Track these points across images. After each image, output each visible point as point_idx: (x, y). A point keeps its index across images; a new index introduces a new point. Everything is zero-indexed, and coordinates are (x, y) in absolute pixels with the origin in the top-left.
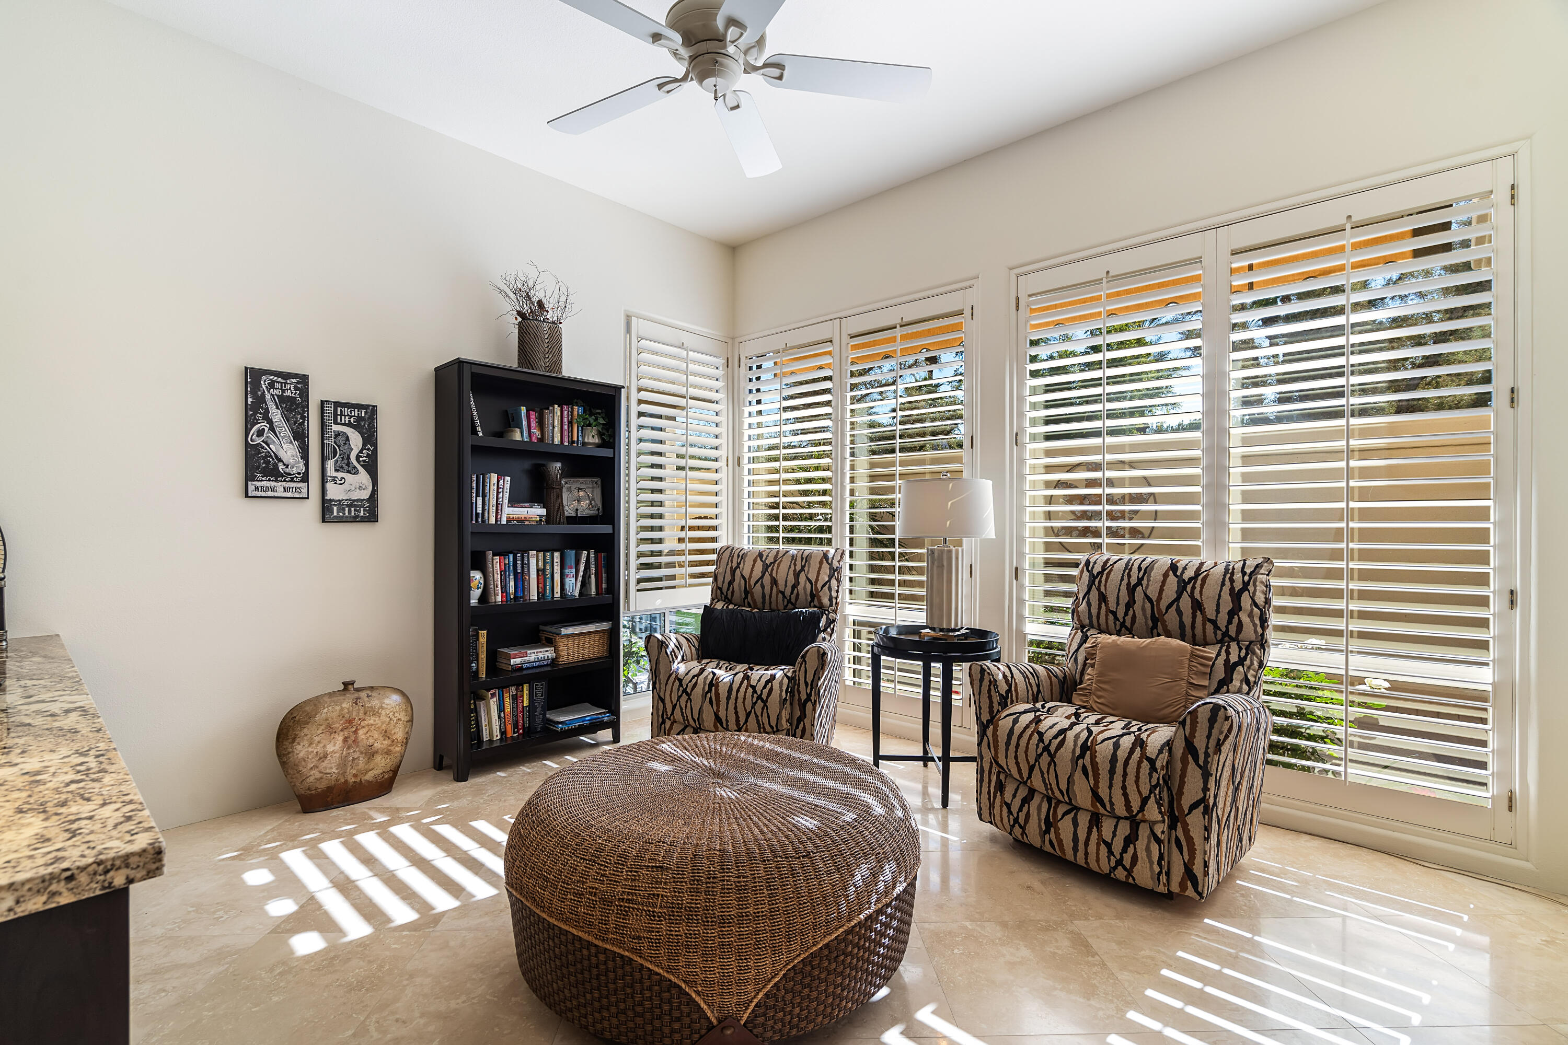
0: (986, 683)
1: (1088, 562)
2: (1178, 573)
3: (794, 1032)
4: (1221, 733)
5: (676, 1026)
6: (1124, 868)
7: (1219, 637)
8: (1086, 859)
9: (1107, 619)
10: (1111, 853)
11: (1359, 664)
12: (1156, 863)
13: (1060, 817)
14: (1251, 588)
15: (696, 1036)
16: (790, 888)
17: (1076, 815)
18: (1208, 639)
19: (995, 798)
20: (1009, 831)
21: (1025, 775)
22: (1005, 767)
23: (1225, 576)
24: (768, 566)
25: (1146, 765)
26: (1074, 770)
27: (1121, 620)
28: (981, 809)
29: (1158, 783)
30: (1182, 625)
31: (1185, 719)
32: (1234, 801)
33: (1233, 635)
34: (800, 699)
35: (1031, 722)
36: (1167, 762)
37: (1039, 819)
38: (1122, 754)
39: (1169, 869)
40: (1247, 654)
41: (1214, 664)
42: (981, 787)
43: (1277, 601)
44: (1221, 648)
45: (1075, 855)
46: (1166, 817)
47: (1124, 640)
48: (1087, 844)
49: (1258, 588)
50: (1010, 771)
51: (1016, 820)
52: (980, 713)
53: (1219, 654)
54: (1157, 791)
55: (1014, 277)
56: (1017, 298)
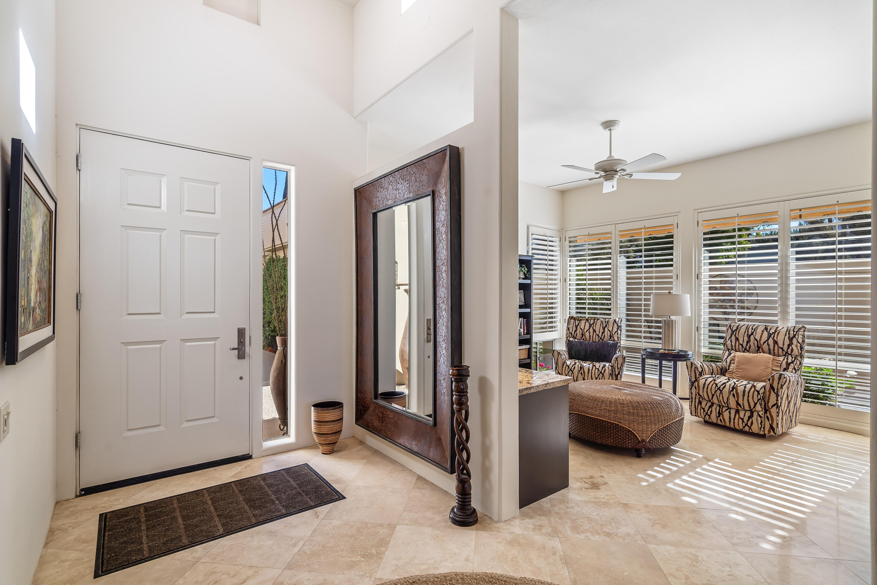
0: (693, 368)
1: (730, 326)
2: (768, 331)
3: (659, 446)
4: (783, 382)
5: (630, 441)
6: (748, 426)
7: (784, 353)
8: (734, 424)
9: (739, 347)
10: (743, 421)
11: (841, 365)
12: (760, 424)
13: (724, 411)
14: (797, 336)
15: (635, 444)
16: (657, 410)
17: (730, 410)
18: (780, 355)
19: (698, 406)
20: (704, 418)
21: (710, 398)
22: (702, 396)
23: (786, 332)
24: (591, 325)
25: (756, 393)
26: (729, 395)
27: (745, 347)
28: (692, 411)
29: (760, 398)
30: (769, 349)
31: (770, 378)
32: (788, 406)
33: (790, 353)
34: (615, 374)
35: (712, 381)
36: (764, 392)
37: (716, 413)
38: (747, 390)
39: (764, 426)
40: (795, 360)
41: (782, 363)
42: (692, 404)
43: (807, 341)
44: (785, 357)
45: (730, 424)
46: (763, 410)
47: (746, 354)
48: (734, 419)
49: (799, 336)
50: (704, 397)
51: (707, 414)
52: (691, 378)
53: (784, 360)
54: (760, 401)
55: (696, 214)
56: (698, 222)
